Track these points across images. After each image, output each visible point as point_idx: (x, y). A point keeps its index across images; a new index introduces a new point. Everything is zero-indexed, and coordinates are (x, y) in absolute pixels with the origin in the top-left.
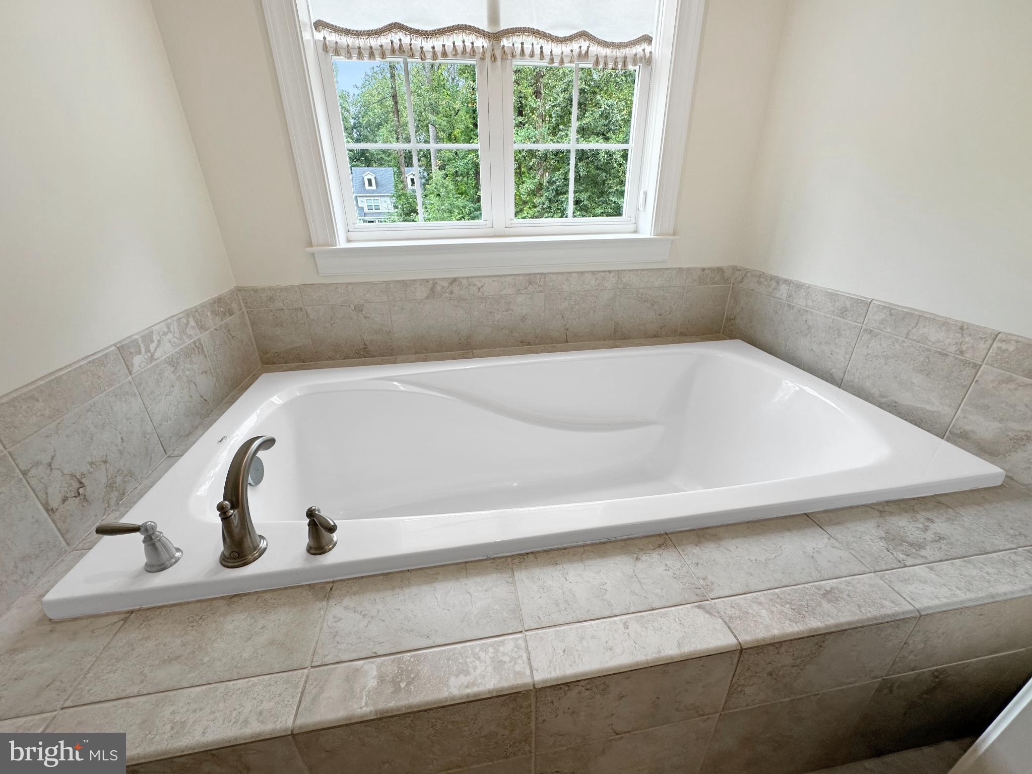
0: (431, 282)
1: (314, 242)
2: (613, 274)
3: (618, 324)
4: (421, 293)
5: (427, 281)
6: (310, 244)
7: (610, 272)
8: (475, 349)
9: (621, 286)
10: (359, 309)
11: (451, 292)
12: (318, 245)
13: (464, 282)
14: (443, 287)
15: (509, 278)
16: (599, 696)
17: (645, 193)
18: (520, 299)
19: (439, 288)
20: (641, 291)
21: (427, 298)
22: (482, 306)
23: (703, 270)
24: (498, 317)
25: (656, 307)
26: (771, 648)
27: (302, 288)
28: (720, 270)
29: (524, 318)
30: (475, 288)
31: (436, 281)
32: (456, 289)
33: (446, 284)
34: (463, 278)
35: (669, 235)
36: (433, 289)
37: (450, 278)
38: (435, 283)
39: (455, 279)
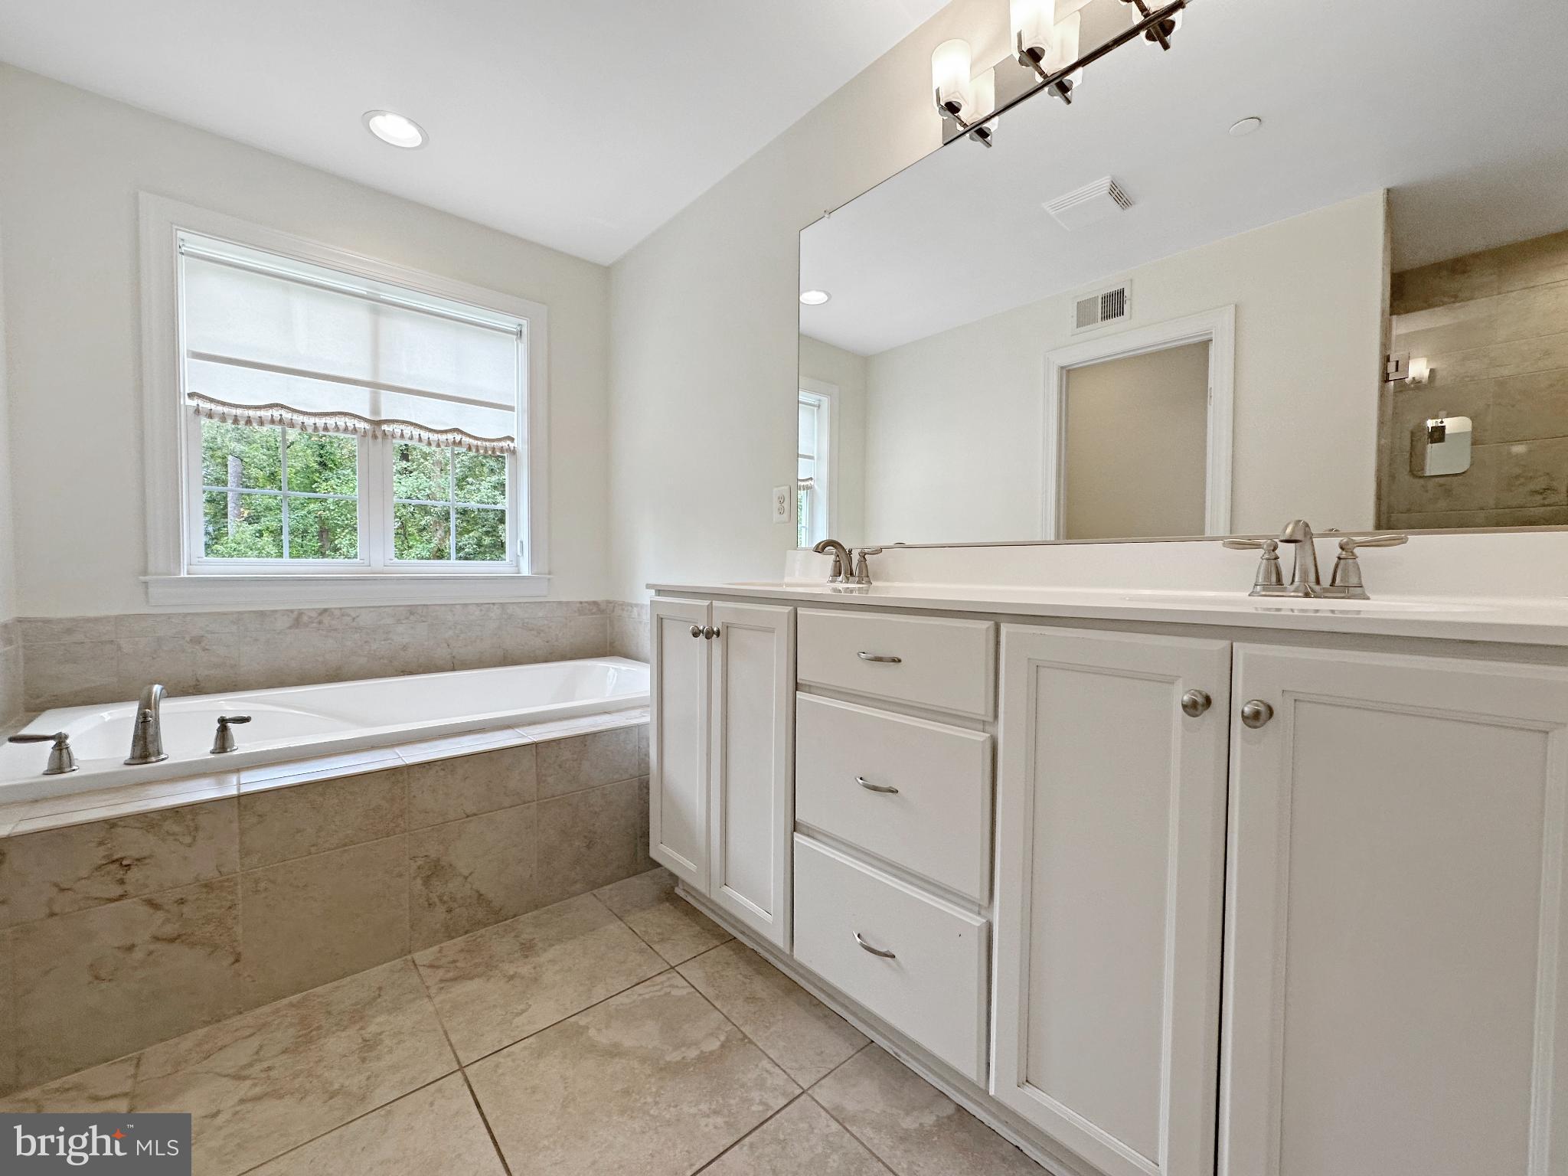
0: (296, 613)
1: (151, 568)
2: (496, 606)
3: (507, 651)
4: (282, 623)
5: (292, 611)
6: (145, 572)
7: (494, 604)
9: (505, 616)
10: (197, 640)
11: (320, 623)
12: (156, 574)
13: (337, 613)
14: (310, 617)
15: (387, 609)
16: (449, 776)
17: (522, 542)
18: (400, 629)
19: (305, 619)
20: (526, 620)
21: (290, 628)
22: (357, 636)
23: (581, 603)
24: (374, 646)
25: (542, 635)
27: (119, 619)
28: (595, 603)
29: (405, 648)
30: (349, 618)
31: (305, 612)
32: (326, 619)
33: (314, 614)
34: (335, 609)
35: (545, 574)
36: (298, 620)
37: (319, 609)
38: (301, 613)
39: (325, 610)
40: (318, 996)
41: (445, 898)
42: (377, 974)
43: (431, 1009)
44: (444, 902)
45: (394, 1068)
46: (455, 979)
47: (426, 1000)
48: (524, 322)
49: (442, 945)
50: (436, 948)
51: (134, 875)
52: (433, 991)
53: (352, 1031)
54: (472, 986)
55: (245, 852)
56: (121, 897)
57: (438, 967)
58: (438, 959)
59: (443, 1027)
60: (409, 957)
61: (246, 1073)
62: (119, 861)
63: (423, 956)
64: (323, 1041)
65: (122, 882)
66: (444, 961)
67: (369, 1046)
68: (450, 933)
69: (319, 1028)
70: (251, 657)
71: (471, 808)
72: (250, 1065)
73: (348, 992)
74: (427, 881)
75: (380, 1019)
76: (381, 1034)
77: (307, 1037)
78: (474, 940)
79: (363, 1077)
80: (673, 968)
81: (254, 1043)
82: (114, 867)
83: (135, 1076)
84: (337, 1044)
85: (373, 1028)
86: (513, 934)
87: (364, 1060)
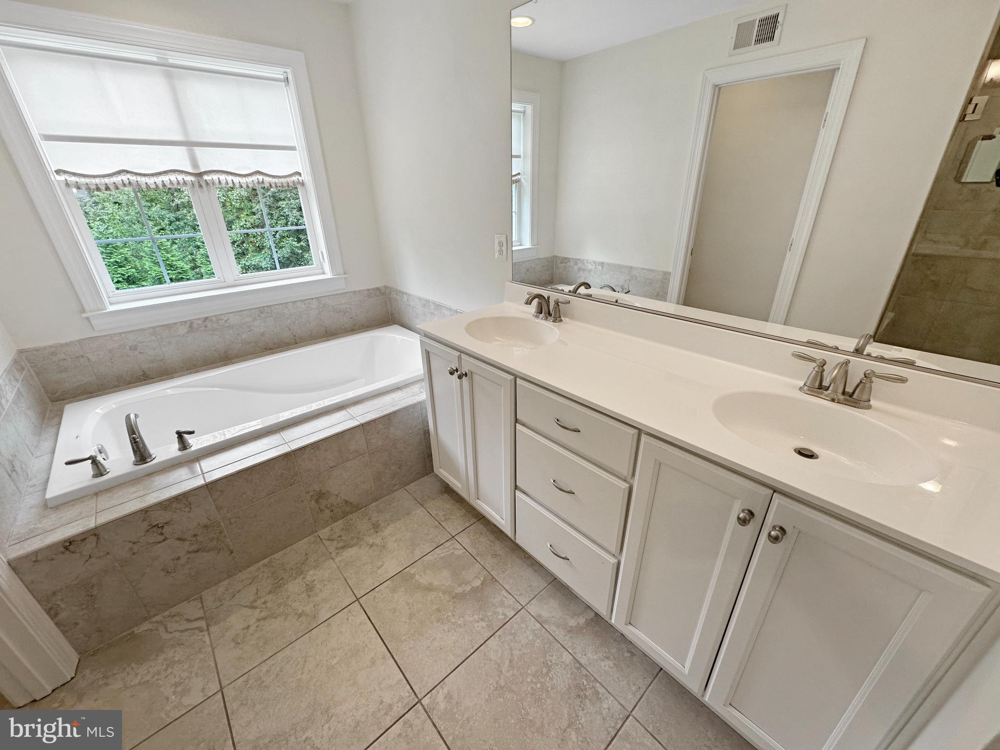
0: (188, 323)
1: (87, 308)
2: (314, 300)
3: (327, 327)
4: (182, 330)
5: (186, 322)
6: (83, 311)
7: (312, 299)
8: (233, 359)
9: (321, 306)
10: (134, 348)
11: (206, 326)
12: (91, 312)
13: (214, 319)
14: (198, 324)
15: (245, 312)
16: (317, 451)
17: (322, 253)
18: (257, 323)
19: (195, 326)
20: (335, 306)
21: (188, 332)
22: (231, 331)
23: (368, 290)
24: (244, 336)
25: (347, 314)
26: (373, 422)
27: (80, 342)
28: (378, 289)
29: (263, 334)
30: (223, 321)
31: (193, 321)
32: (209, 324)
33: (200, 322)
34: (213, 316)
35: (341, 274)
36: (191, 326)
37: (203, 318)
39: (206, 318)
40: (277, 560)
41: (328, 506)
42: (302, 545)
43: (335, 566)
44: (328, 508)
45: (325, 600)
46: (343, 547)
47: (331, 560)
48: (289, 71)
49: (332, 526)
50: (329, 528)
51: (166, 530)
52: (333, 555)
53: (299, 580)
54: (352, 552)
55: (219, 508)
56: (164, 540)
57: (333, 540)
58: (331, 535)
59: (343, 576)
60: (316, 534)
61: (254, 605)
62: (157, 525)
63: (324, 533)
64: (286, 586)
65: (162, 534)
66: (335, 536)
67: (310, 588)
68: (335, 519)
69: (282, 579)
70: (171, 353)
71: (332, 464)
72: (255, 601)
73: (290, 556)
74: (317, 501)
75: (311, 572)
76: (314, 581)
77: (277, 586)
78: (348, 522)
79: (311, 605)
80: (453, 537)
81: (253, 589)
82: (155, 529)
83: (203, 607)
84: (294, 587)
85: (309, 578)
86: (367, 518)
87: (309, 596)
